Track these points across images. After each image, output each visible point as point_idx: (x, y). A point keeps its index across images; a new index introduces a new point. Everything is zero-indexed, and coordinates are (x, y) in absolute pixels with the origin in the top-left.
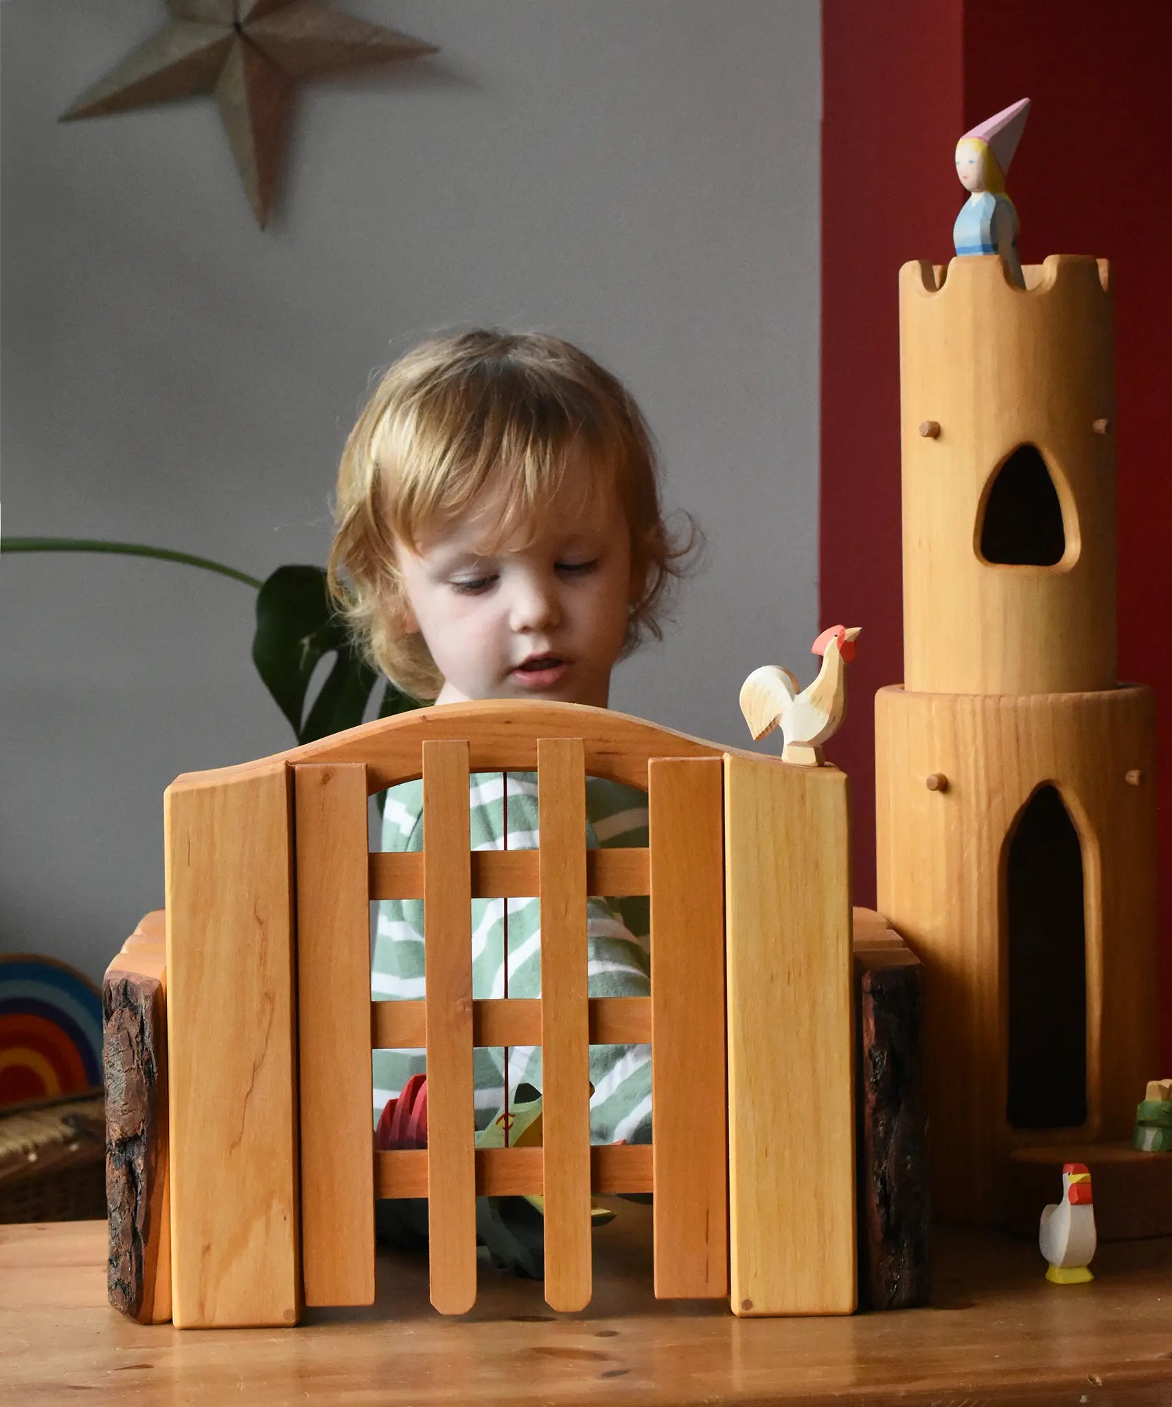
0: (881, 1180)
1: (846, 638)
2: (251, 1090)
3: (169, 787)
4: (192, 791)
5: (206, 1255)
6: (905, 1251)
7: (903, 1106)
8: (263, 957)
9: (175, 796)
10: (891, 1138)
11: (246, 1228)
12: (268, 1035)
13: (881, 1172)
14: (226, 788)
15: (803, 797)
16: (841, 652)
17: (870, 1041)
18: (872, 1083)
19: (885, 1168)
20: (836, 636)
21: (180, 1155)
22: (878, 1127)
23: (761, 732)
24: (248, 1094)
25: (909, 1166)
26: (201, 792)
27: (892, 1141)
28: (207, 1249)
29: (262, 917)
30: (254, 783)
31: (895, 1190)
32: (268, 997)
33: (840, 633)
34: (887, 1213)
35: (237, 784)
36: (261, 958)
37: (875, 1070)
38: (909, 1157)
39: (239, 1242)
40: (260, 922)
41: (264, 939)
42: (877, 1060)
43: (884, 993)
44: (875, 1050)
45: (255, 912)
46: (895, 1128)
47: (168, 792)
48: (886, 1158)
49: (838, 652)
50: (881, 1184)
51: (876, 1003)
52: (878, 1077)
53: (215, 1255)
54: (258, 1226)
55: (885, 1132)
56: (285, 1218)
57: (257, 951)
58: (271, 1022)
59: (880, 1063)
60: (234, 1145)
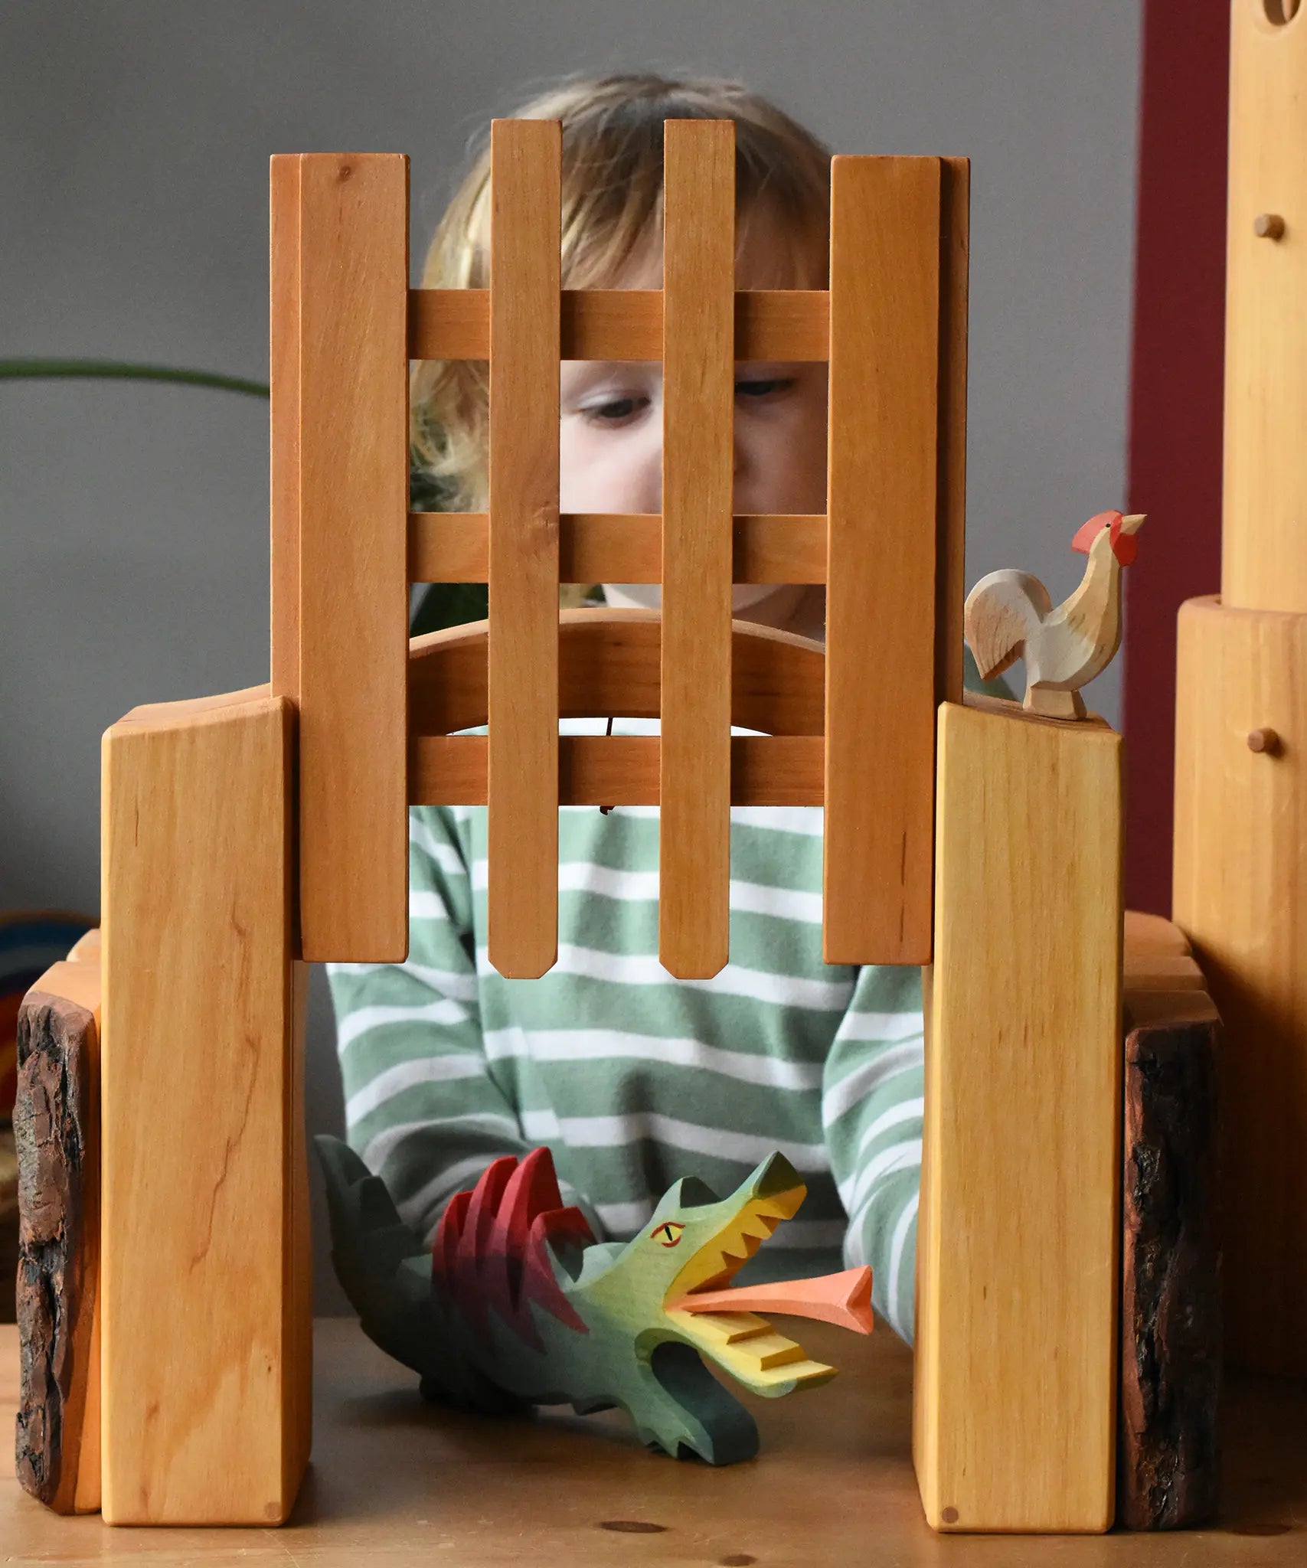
0: (1146, 1341)
1: (1123, 530)
2: (222, 1180)
3: (109, 729)
4: (143, 736)
5: (153, 1420)
6: (1180, 1446)
7: (1183, 1229)
8: (244, 983)
9: (117, 743)
10: (1163, 1280)
11: (211, 1385)
12: (249, 1097)
13: (1146, 1330)
14: (193, 732)
15: (1054, 768)
16: (1114, 551)
17: (1136, 1135)
18: (1136, 1198)
19: (1153, 1324)
20: (1108, 526)
21: (115, 1269)
22: (1143, 1262)
23: (992, 668)
24: (217, 1186)
25: (1190, 1322)
26: (156, 738)
27: (1165, 1284)
28: (153, 1411)
29: (243, 924)
30: (235, 727)
31: (1168, 1355)
32: (252, 1043)
33: (1114, 521)
34: (1155, 1391)
35: (210, 728)
36: (241, 985)
37: (1141, 1179)
38: (1189, 1309)
39: (201, 1400)
40: (241, 932)
41: (246, 958)
42: (1145, 1164)
43: (1158, 1066)
44: (1143, 1149)
45: (233, 917)
46: (1169, 1266)
47: (107, 736)
48: (1155, 1308)
49: (1110, 551)
50: (1146, 1347)
51: (1146, 1080)
52: (1147, 1190)
53: (165, 1418)
54: (229, 1380)
55: (1155, 1271)
56: (269, 1369)
57: (235, 976)
58: (254, 1081)
59: (1149, 1168)
60: (196, 1260)
